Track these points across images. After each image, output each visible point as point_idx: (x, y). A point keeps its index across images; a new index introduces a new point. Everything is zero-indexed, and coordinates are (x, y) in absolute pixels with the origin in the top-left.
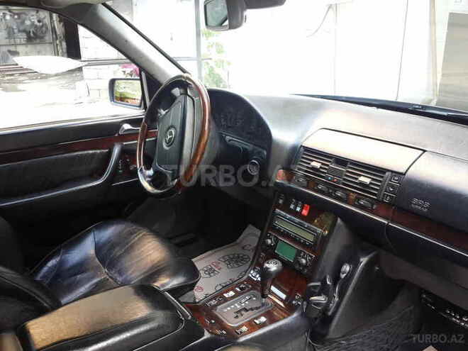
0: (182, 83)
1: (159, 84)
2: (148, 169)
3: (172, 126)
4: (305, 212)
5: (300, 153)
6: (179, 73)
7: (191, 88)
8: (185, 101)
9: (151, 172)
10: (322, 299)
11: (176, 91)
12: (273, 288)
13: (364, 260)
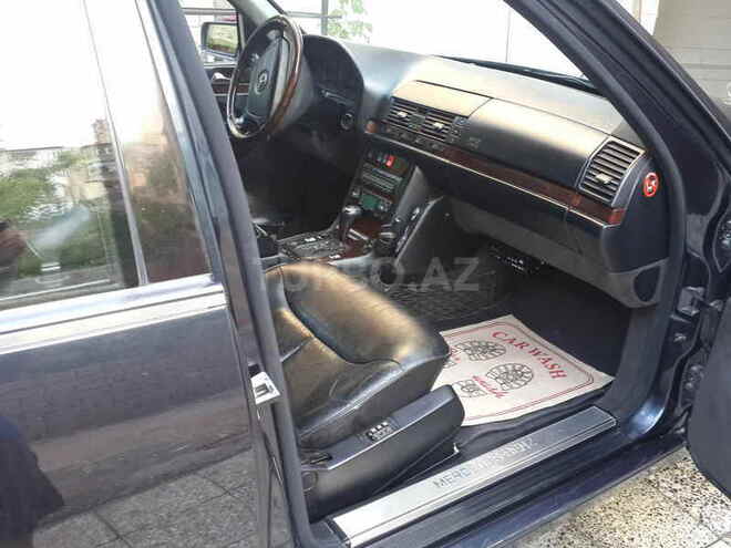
0: (279, 25)
1: (255, 26)
2: (238, 117)
3: (265, 71)
4: (389, 164)
5: (390, 103)
6: (275, 13)
7: (287, 31)
8: (280, 44)
9: (241, 120)
10: (390, 235)
11: (272, 34)
12: (351, 230)
13: (432, 203)
